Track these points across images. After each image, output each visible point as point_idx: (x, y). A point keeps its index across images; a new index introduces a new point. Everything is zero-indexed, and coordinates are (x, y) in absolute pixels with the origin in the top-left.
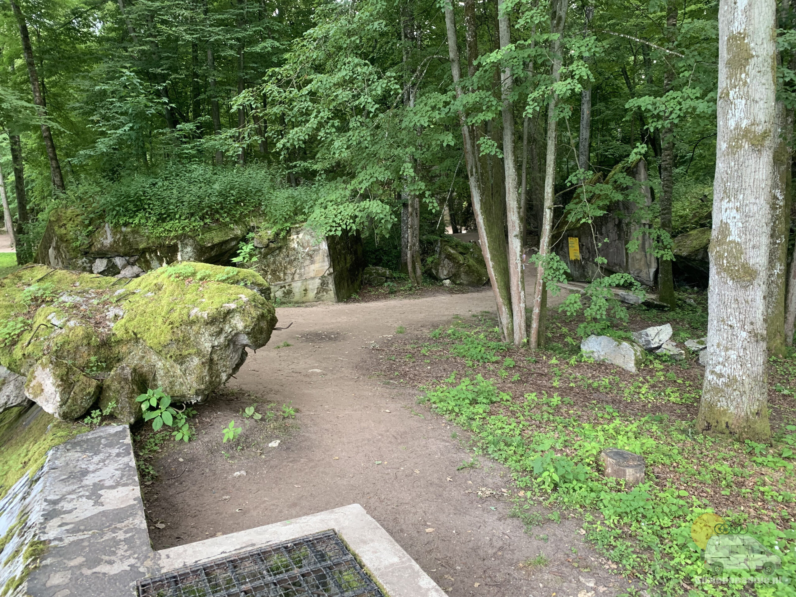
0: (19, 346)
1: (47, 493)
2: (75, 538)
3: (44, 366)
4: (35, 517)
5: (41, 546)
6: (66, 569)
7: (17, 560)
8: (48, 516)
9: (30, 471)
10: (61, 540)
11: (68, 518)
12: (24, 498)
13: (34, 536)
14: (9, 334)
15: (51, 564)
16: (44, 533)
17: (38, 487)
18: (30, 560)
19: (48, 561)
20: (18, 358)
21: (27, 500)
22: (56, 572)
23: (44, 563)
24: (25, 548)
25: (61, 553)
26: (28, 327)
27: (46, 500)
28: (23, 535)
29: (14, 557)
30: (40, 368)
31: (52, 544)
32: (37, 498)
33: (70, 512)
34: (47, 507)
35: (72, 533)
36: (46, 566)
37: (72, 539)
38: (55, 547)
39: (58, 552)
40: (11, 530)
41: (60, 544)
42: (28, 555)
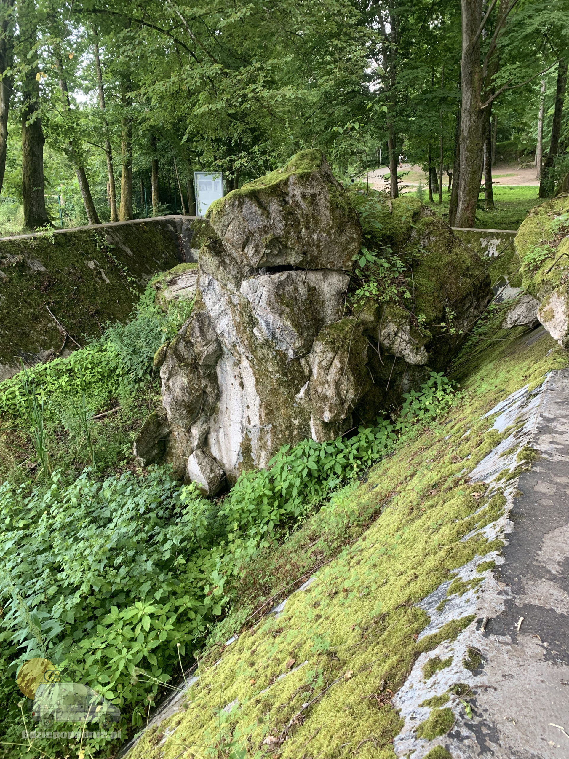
0: (540, 271)
1: (543, 410)
2: (564, 459)
3: (560, 294)
4: (530, 426)
5: (534, 454)
6: (551, 482)
7: (511, 456)
8: (542, 430)
9: (530, 385)
10: (550, 455)
11: (559, 438)
12: (522, 407)
13: (529, 442)
14: (534, 259)
15: (540, 473)
16: (537, 444)
17: (535, 402)
18: (523, 461)
19: (538, 469)
20: (537, 282)
21: (525, 410)
22: (543, 481)
23: (534, 469)
24: (520, 450)
25: (550, 466)
26: (551, 254)
27: (541, 415)
28: (519, 438)
29: (509, 453)
30: (556, 295)
31: (543, 456)
32: (534, 410)
33: (561, 433)
34: (542, 422)
35: (561, 453)
36: (535, 472)
37: (560, 458)
38: (545, 460)
39: (547, 465)
40: (508, 429)
41: (549, 459)
42: (521, 456)
